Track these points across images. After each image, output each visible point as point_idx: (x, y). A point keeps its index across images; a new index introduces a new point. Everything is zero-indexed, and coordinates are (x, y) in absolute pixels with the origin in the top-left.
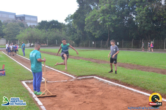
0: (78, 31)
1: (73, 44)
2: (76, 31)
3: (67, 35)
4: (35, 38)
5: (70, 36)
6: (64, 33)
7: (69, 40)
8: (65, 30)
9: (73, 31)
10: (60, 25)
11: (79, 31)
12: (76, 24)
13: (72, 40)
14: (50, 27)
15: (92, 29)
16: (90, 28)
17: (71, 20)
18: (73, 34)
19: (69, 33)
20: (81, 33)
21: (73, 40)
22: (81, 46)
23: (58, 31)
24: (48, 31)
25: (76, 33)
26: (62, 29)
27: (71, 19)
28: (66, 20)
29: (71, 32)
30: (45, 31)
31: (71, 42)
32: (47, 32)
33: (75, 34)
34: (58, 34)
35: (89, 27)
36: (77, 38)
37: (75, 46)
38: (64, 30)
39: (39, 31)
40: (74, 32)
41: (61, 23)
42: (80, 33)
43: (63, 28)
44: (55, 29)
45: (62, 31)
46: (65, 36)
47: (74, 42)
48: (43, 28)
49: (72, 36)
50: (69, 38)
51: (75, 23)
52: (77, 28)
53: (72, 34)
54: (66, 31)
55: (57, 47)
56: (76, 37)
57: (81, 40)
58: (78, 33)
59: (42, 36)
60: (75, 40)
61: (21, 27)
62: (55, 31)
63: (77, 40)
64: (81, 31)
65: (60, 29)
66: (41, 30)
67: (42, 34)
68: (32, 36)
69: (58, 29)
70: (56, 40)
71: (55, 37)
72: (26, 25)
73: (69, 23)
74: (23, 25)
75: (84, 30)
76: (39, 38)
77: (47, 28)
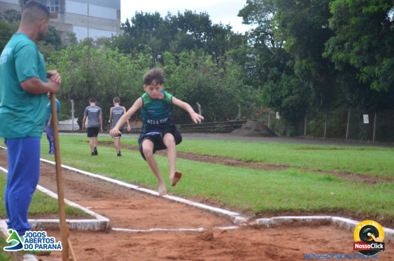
0: (297, 63)
1: (273, 126)
2: (289, 63)
3: (248, 83)
4: (104, 93)
5: (262, 85)
6: (234, 70)
7: (258, 105)
8: (241, 59)
9: (277, 64)
10: (219, 36)
11: (304, 61)
12: (288, 31)
13: (271, 105)
14: (174, 45)
15: (359, 53)
16: (351, 47)
17: (270, 16)
18: (276, 78)
19: (259, 71)
20: (313, 73)
21: (276, 104)
22: (309, 133)
23: (208, 61)
24: (161, 61)
25: (290, 71)
26: (227, 53)
27: (268, 10)
28: (245, 14)
29: (265, 66)
30: (150, 62)
31: (264, 113)
32: (158, 65)
33: (283, 75)
35: (346, 44)
36: (291, 97)
37: (284, 134)
38: (235, 56)
39: (124, 58)
40: (281, 70)
41: (224, 26)
42: (307, 74)
43: (232, 51)
44: (197, 54)
45: (229, 63)
46: (239, 87)
47: (278, 117)
49: (269, 85)
50: (258, 94)
51: (283, 25)
52: (293, 48)
53: (272, 78)
55: (203, 134)
56: (290, 93)
57: (311, 104)
58: (296, 72)
59: (137, 83)
60: (283, 104)
61: (45, 45)
62: (196, 65)
63: (290, 104)
64: (310, 62)
65: (217, 56)
66: (130, 55)
67: (135, 74)
68: (89, 83)
69: (211, 54)
70: (199, 105)
71: (195, 89)
72: (67, 37)
73: (258, 29)
74: (55, 35)
75: (324, 54)
76: (122, 93)
77: (159, 47)
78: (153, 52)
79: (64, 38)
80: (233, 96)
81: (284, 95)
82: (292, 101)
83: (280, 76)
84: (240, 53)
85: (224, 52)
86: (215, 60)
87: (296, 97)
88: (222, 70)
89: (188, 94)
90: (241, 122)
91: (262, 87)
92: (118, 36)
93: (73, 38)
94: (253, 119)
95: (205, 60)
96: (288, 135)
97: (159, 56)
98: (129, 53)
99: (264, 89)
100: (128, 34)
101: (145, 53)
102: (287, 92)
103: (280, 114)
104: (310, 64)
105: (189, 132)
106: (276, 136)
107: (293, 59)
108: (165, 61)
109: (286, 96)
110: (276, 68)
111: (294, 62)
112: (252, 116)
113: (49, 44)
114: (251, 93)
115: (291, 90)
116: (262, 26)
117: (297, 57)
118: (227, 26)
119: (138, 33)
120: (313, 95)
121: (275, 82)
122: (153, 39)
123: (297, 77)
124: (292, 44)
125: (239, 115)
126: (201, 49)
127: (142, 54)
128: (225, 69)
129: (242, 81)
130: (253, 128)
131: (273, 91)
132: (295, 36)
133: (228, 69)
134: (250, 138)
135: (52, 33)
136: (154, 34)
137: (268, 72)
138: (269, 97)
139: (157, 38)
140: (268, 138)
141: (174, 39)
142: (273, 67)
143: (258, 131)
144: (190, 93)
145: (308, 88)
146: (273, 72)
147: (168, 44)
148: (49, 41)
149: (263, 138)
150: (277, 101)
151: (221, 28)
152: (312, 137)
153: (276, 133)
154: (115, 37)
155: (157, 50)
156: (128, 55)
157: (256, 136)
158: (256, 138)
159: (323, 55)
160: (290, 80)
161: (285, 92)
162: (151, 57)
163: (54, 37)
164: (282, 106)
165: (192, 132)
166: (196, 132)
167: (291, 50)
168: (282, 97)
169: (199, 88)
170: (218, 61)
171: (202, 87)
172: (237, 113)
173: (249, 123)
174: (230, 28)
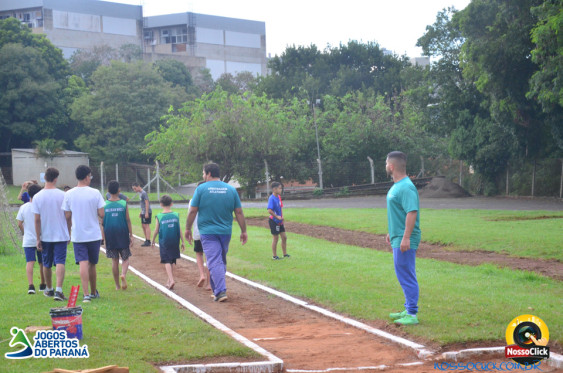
0: (494, 103)
1: (466, 183)
2: (483, 104)
3: (432, 130)
4: (250, 150)
5: (449, 133)
6: (413, 116)
7: (446, 155)
8: (421, 100)
9: (468, 105)
10: (392, 70)
11: (502, 102)
13: (463, 157)
14: (336, 84)
17: (457, 43)
18: (468, 123)
19: (446, 116)
20: (515, 116)
21: (469, 155)
22: (512, 190)
23: (379, 104)
24: (321, 107)
25: (485, 114)
26: (404, 93)
27: (454, 36)
28: (425, 43)
29: (453, 108)
30: (306, 109)
31: (454, 166)
32: (317, 111)
33: (476, 119)
34: (380, 121)
35: (555, 80)
36: (488, 147)
37: (481, 193)
38: (415, 98)
39: (273, 106)
40: (473, 113)
41: (400, 58)
42: (506, 117)
43: (410, 91)
44: (366, 96)
45: (405, 104)
47: (472, 171)
48: (296, 91)
49: (458, 133)
50: (447, 143)
51: (475, 59)
52: (487, 87)
53: (462, 123)
54: (424, 106)
56: (486, 141)
57: (513, 154)
58: (493, 115)
59: (291, 136)
60: (478, 156)
61: (172, 87)
62: (364, 108)
63: (487, 156)
64: (510, 102)
65: (391, 96)
66: (282, 101)
67: (289, 124)
68: (231, 139)
69: (383, 94)
70: (371, 161)
71: (365, 140)
72: (199, 75)
73: (442, 61)
74: (184, 73)
75: (528, 95)
76: (273, 149)
77: (317, 89)
78: (310, 94)
79: (195, 76)
80: (412, 147)
81: (477, 144)
82: (488, 152)
83: (472, 119)
84: (421, 93)
85: (399, 91)
86: (389, 102)
87: (494, 145)
88: (397, 114)
89: (355, 146)
90: (425, 180)
91: (450, 135)
92: (265, 77)
93: (206, 75)
94: (440, 174)
95: (375, 101)
96: (486, 194)
97: (318, 101)
98: (280, 97)
99: (453, 137)
100: (278, 73)
101: (300, 98)
102: (482, 140)
103: (474, 168)
104: (510, 106)
105: (359, 195)
106: (470, 196)
107: (488, 98)
108: (326, 107)
109: (481, 145)
110: (467, 110)
111: (490, 103)
112: (439, 172)
113: (178, 85)
114: (436, 142)
115: (487, 138)
116: (447, 57)
117: (493, 97)
118: (403, 56)
119: (291, 71)
120: (516, 143)
121: (466, 127)
122: (310, 78)
123: (494, 122)
124: (485, 81)
125: (422, 170)
126: (370, 89)
127: (296, 98)
128: (401, 112)
129: (423, 128)
130: (440, 188)
131: (465, 140)
132: (489, 72)
133: (405, 113)
134: (438, 200)
135: (180, 71)
136: (310, 71)
137: (457, 115)
138: (459, 147)
139: (315, 76)
140: (459, 200)
141: (335, 76)
142: (464, 109)
143: (447, 190)
144: (359, 146)
145: (509, 135)
146: (463, 115)
147: (329, 84)
148: (176, 82)
149: (454, 200)
150: (469, 152)
151: (395, 60)
152: (516, 196)
153: (470, 192)
154: (261, 78)
155: (315, 93)
156: (278, 100)
157: (445, 197)
158: (444, 200)
159: (526, 96)
160: (485, 125)
161: (479, 140)
162: (308, 102)
163: (183, 77)
164: (477, 158)
165: (364, 195)
166: (368, 195)
167: (485, 90)
168: (476, 147)
169: (370, 138)
170: (392, 102)
171: (373, 137)
172: (419, 167)
173: (436, 181)
174: (407, 59)
